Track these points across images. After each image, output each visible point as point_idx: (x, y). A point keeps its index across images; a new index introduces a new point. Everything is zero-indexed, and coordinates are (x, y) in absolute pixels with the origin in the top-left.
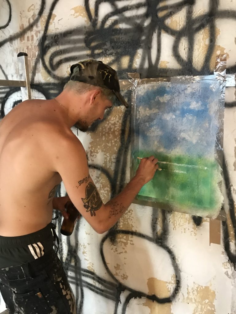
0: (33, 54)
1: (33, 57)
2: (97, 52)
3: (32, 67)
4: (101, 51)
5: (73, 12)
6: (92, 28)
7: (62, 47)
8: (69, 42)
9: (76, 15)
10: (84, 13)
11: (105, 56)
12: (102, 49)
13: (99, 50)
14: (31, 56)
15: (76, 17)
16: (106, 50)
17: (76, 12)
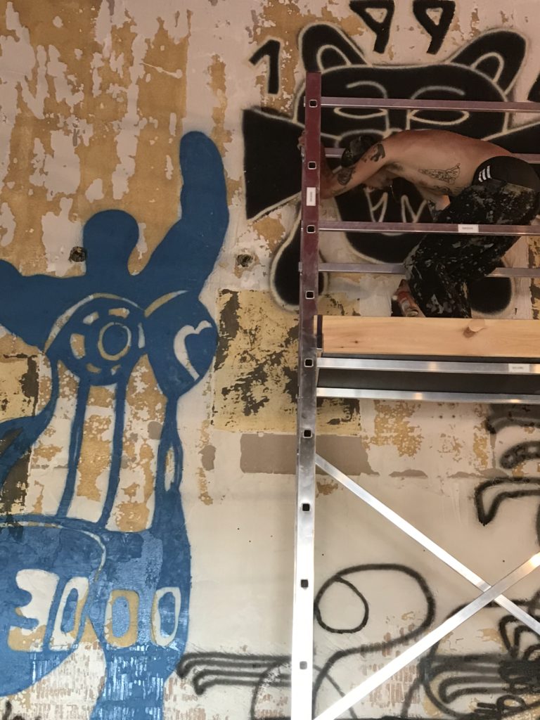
0: (406, 677)
1: (406, 680)
2: (517, 686)
3: (403, 694)
4: (524, 686)
5: (481, 634)
6: (509, 658)
7: (461, 674)
8: (474, 669)
9: (485, 638)
10: (499, 638)
11: (530, 693)
12: (526, 684)
13: (522, 684)
14: (403, 679)
15: (486, 641)
16: (532, 686)
17: (485, 635)
